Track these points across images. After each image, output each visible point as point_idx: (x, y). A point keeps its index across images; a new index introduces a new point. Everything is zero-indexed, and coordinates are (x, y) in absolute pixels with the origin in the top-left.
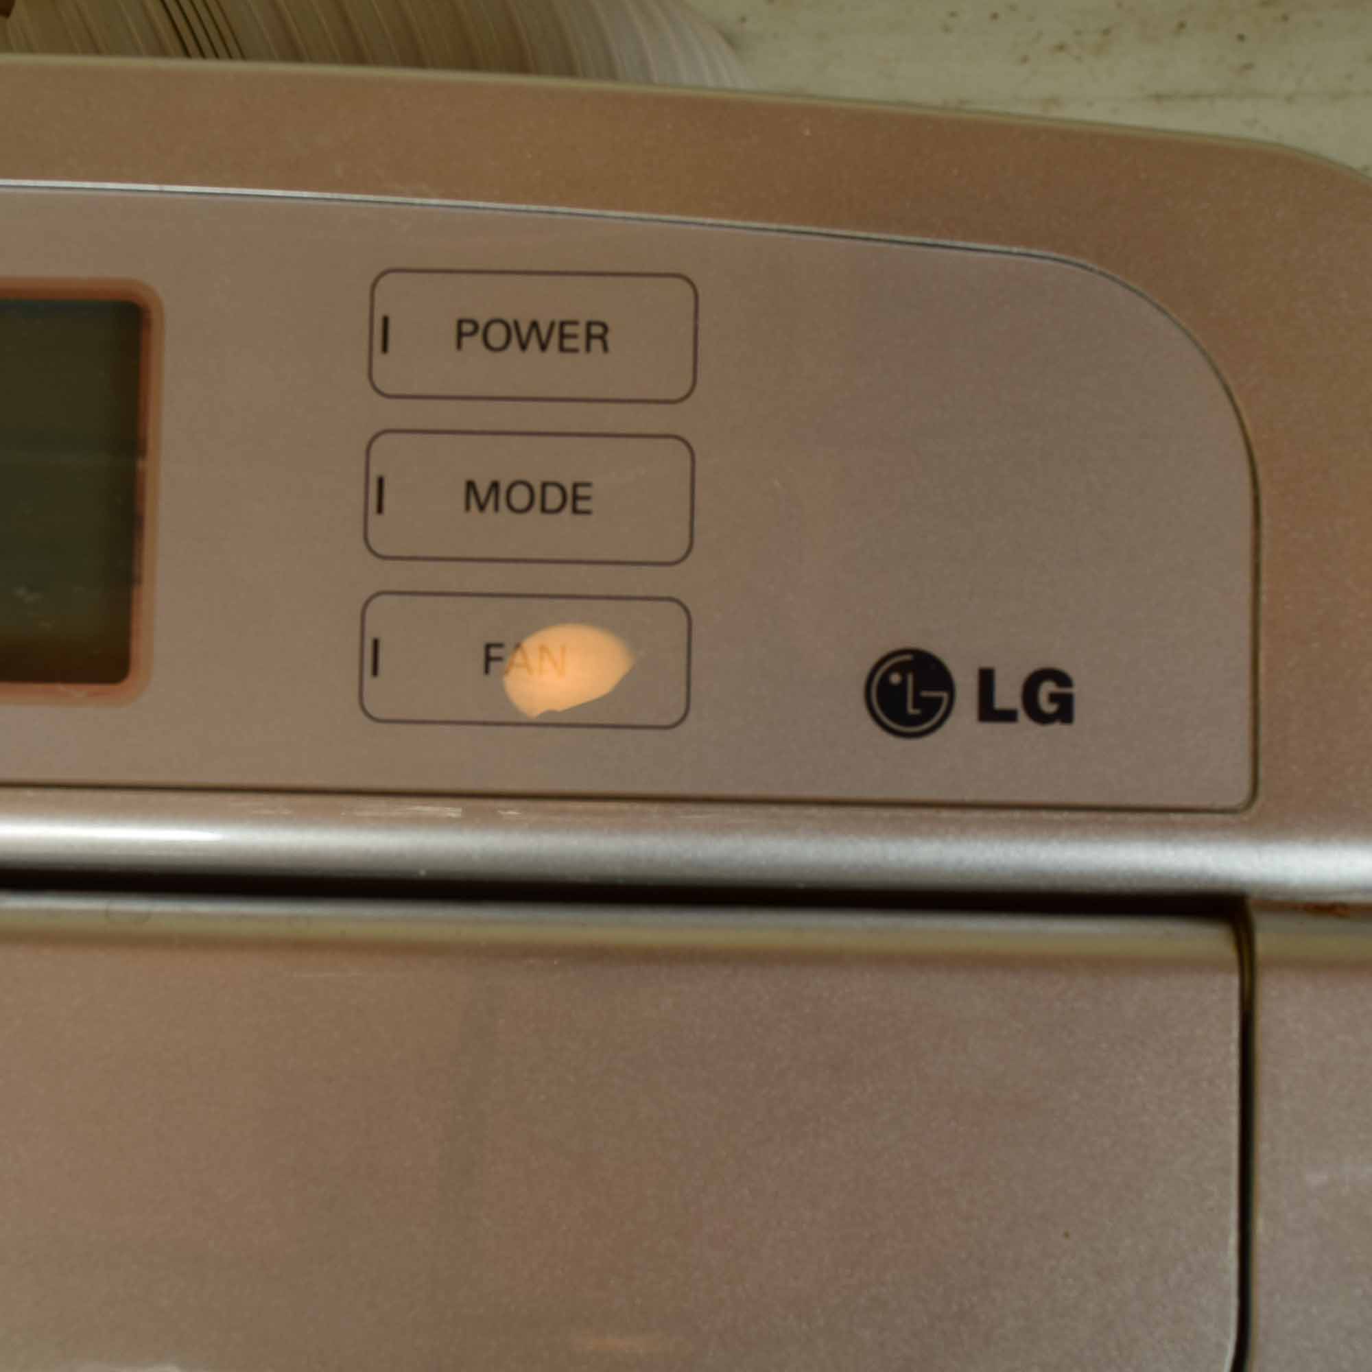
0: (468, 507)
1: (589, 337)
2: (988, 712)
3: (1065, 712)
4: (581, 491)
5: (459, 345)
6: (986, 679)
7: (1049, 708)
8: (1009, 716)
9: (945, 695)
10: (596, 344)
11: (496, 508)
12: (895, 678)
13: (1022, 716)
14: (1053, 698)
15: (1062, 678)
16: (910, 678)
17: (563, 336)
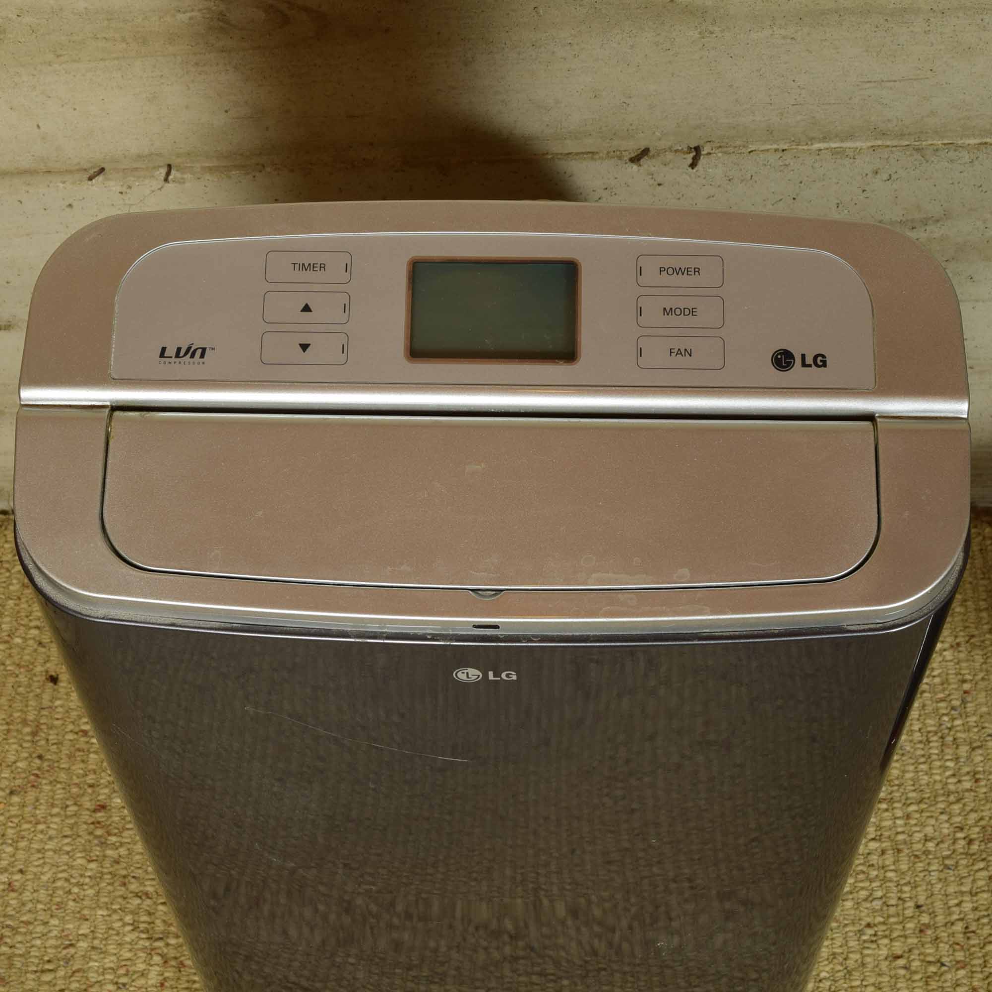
0: (664, 314)
1: (695, 271)
2: (804, 364)
3: (824, 364)
4: (694, 310)
5: (660, 274)
6: (803, 356)
7: (821, 364)
8: (810, 366)
9: (792, 360)
10: (697, 273)
11: (672, 314)
12: (779, 357)
13: (813, 365)
14: (821, 361)
15: (823, 356)
16: (783, 356)
17: (688, 271)
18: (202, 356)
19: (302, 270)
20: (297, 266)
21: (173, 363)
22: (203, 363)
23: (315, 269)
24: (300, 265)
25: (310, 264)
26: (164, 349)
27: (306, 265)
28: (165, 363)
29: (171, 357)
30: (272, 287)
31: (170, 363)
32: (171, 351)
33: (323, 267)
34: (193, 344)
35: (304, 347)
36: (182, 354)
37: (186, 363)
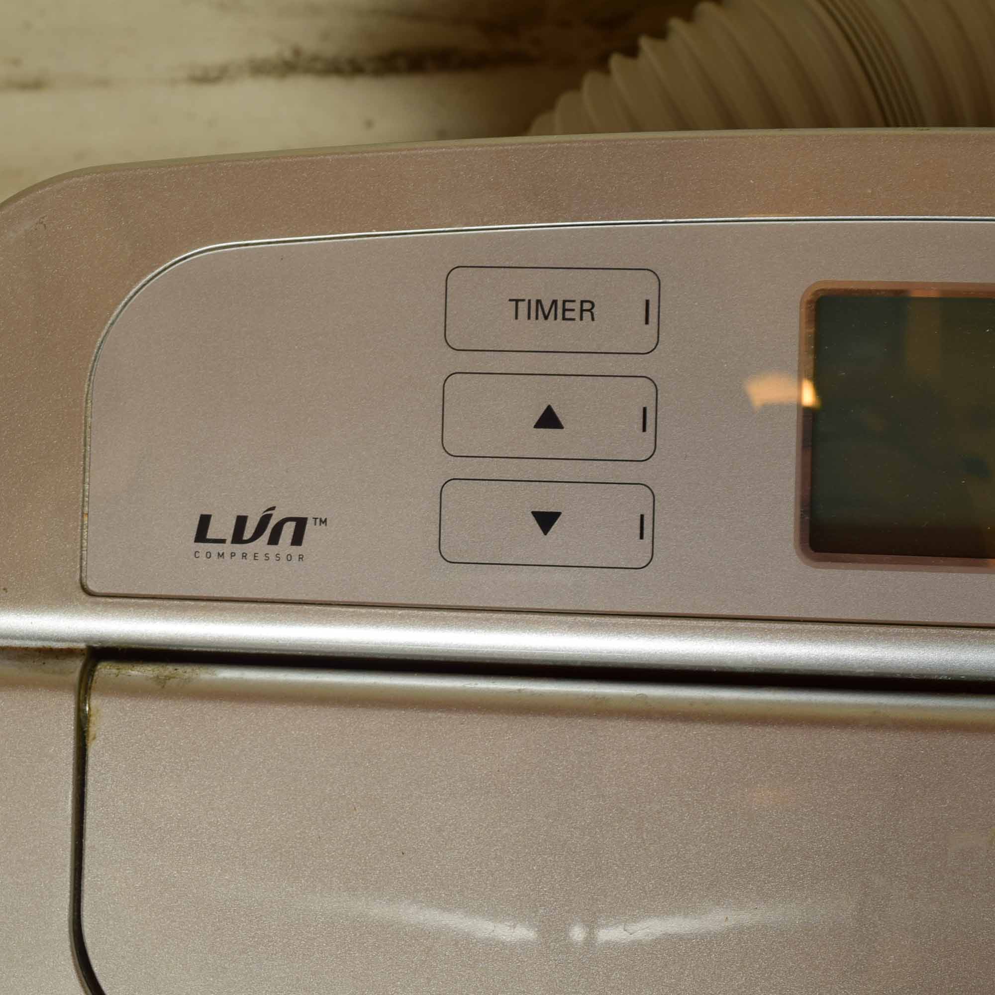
18: (297, 539)
19: (537, 318)
20: (523, 306)
21: (227, 556)
22: (301, 558)
23: (568, 315)
24: (529, 301)
25: (555, 302)
26: (205, 521)
27: (547, 305)
28: (209, 555)
29: (223, 541)
30: (464, 361)
31: (221, 555)
32: (222, 527)
33: (588, 308)
34: (273, 508)
35: (546, 520)
36: (248, 535)
37: (261, 556)
